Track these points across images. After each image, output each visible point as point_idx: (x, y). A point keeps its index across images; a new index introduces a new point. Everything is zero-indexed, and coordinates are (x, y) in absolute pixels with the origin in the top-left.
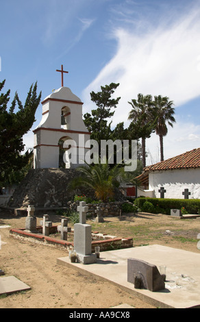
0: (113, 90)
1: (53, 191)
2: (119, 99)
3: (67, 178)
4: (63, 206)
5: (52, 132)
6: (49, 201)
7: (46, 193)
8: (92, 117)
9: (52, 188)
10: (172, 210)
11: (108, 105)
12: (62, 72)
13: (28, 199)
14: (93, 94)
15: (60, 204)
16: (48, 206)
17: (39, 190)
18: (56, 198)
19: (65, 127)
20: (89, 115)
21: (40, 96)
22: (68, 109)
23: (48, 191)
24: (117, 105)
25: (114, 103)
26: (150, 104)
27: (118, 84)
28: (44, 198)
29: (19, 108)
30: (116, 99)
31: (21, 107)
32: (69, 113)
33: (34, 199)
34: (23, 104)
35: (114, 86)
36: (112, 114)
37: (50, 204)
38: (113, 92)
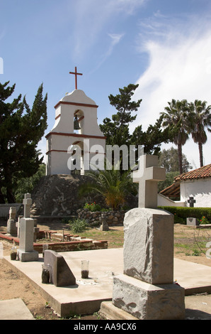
0: (133, 91)
1: (62, 199)
2: (140, 101)
3: (78, 185)
4: (71, 214)
5: (64, 136)
6: (56, 209)
7: (54, 200)
8: (112, 122)
9: (60, 195)
10: (188, 219)
11: (129, 109)
12: (76, 74)
13: (35, 207)
14: (111, 98)
15: (69, 212)
16: (56, 214)
17: (47, 197)
18: (65, 206)
19: (79, 132)
20: (109, 120)
21: (46, 98)
22: (82, 113)
23: (56, 199)
24: (138, 108)
25: (135, 106)
26: (185, 109)
27: (137, 86)
28: (51, 205)
29: (27, 112)
30: (137, 102)
31: (28, 111)
32: (83, 117)
33: (41, 207)
34: (31, 108)
35: (133, 87)
36: (134, 118)
37: (58, 212)
38: (132, 94)
